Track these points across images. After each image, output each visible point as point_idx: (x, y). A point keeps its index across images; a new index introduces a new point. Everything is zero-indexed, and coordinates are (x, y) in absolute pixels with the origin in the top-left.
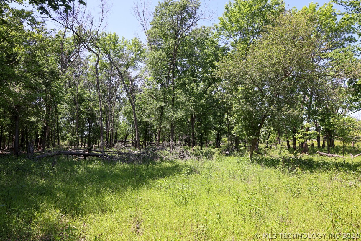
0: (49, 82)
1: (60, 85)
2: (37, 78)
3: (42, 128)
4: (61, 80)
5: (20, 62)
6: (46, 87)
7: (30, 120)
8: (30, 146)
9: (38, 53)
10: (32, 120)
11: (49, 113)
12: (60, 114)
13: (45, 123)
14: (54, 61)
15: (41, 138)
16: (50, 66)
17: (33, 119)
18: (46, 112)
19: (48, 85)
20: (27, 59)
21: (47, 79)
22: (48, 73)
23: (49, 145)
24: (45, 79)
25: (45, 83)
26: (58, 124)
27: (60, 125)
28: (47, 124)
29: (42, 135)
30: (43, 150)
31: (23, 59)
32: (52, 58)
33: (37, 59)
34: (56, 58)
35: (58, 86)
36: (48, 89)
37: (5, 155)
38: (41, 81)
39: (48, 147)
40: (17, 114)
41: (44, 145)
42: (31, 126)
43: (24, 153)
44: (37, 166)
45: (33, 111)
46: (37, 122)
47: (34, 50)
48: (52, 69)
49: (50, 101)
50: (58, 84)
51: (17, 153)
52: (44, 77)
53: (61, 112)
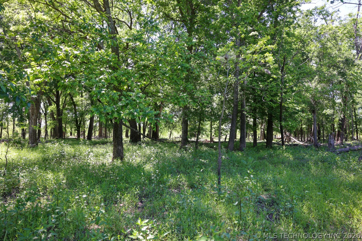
0: (344, 72)
1: (356, 73)
2: (331, 70)
3: (339, 120)
4: (357, 66)
5: (313, 58)
6: (342, 77)
7: (326, 113)
8: (330, 139)
9: (329, 44)
10: (328, 113)
11: (345, 105)
12: (357, 104)
13: (342, 115)
14: (347, 48)
15: (339, 131)
16: (343, 54)
17: (329, 111)
18: (342, 104)
19: (343, 74)
20: (319, 54)
21: (342, 68)
22: (342, 62)
23: (347, 138)
24: (340, 69)
25: (340, 73)
26: (356, 115)
27: (358, 117)
28: (344, 116)
29: (340, 128)
30: (342, 143)
31: (316, 55)
32: (345, 45)
33: (329, 51)
34: (349, 44)
35: (354, 74)
36: (343, 79)
37: (307, 146)
38: (335, 72)
39: (346, 141)
40: (314, 108)
41: (342, 138)
42: (327, 119)
43: (323, 146)
44: (341, 160)
45: (329, 104)
46: (333, 115)
47: (326, 43)
48: (346, 57)
49: (346, 92)
50: (354, 72)
51: (317, 145)
52: (337, 67)
53: (358, 102)
